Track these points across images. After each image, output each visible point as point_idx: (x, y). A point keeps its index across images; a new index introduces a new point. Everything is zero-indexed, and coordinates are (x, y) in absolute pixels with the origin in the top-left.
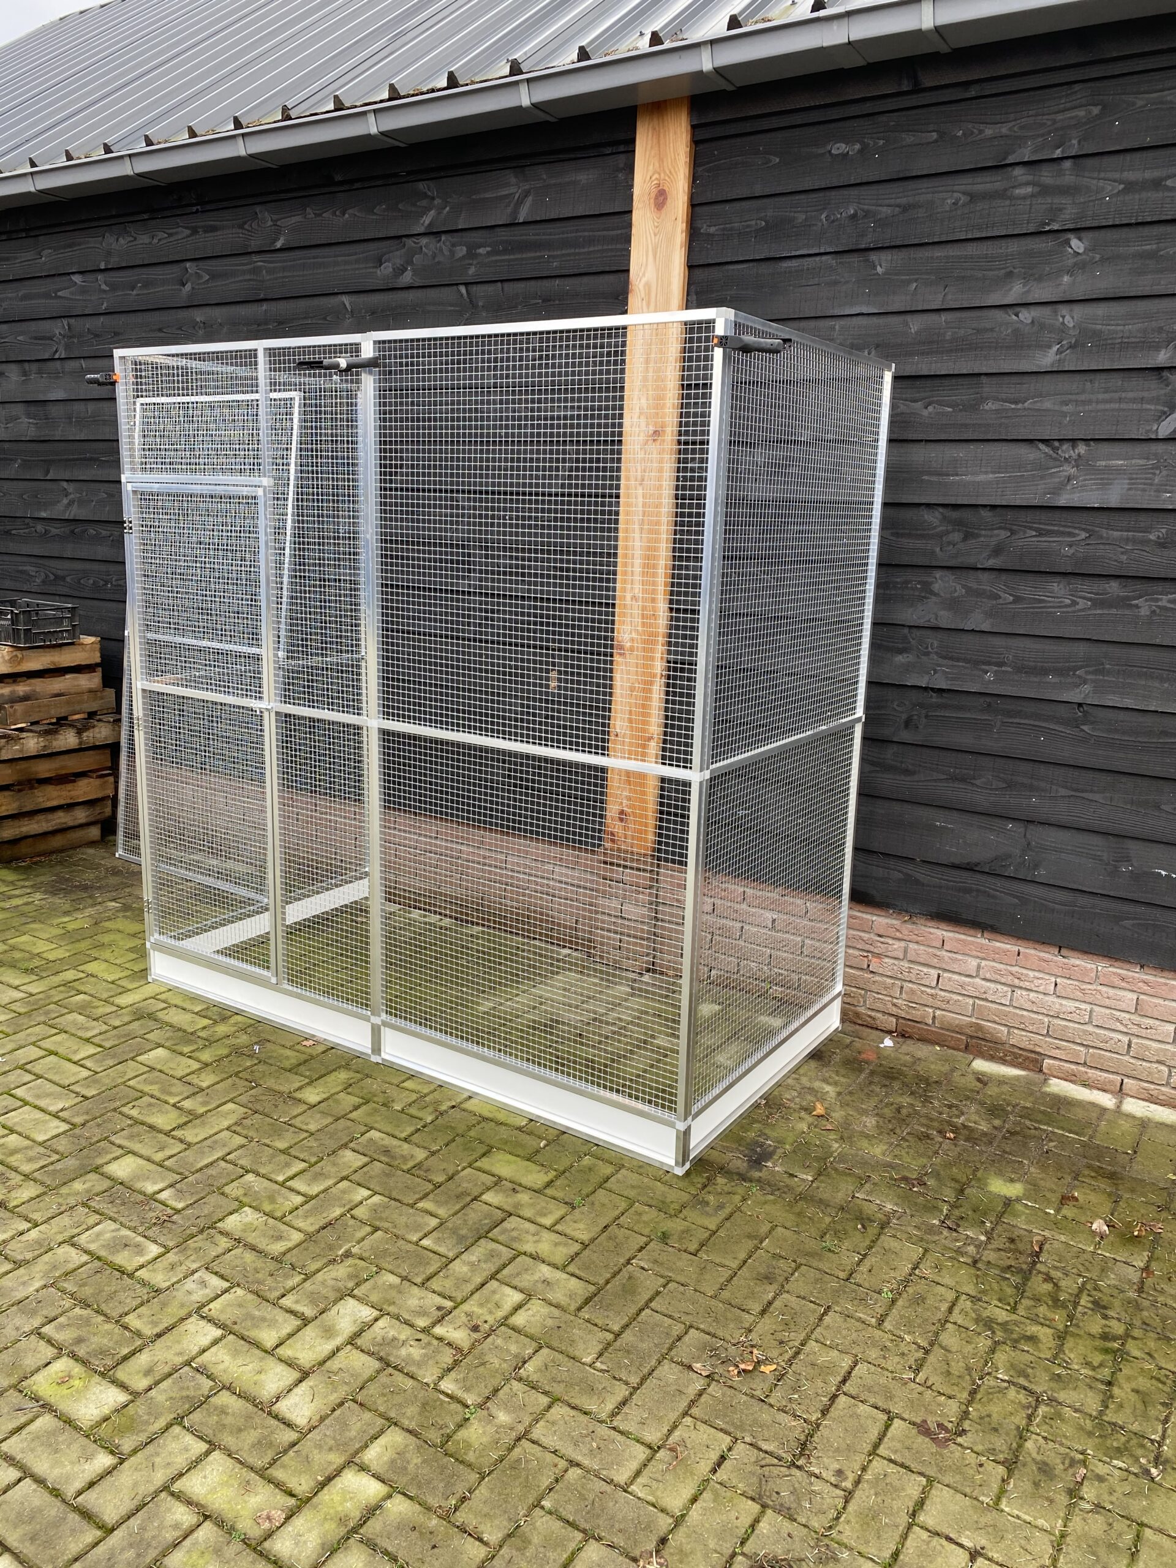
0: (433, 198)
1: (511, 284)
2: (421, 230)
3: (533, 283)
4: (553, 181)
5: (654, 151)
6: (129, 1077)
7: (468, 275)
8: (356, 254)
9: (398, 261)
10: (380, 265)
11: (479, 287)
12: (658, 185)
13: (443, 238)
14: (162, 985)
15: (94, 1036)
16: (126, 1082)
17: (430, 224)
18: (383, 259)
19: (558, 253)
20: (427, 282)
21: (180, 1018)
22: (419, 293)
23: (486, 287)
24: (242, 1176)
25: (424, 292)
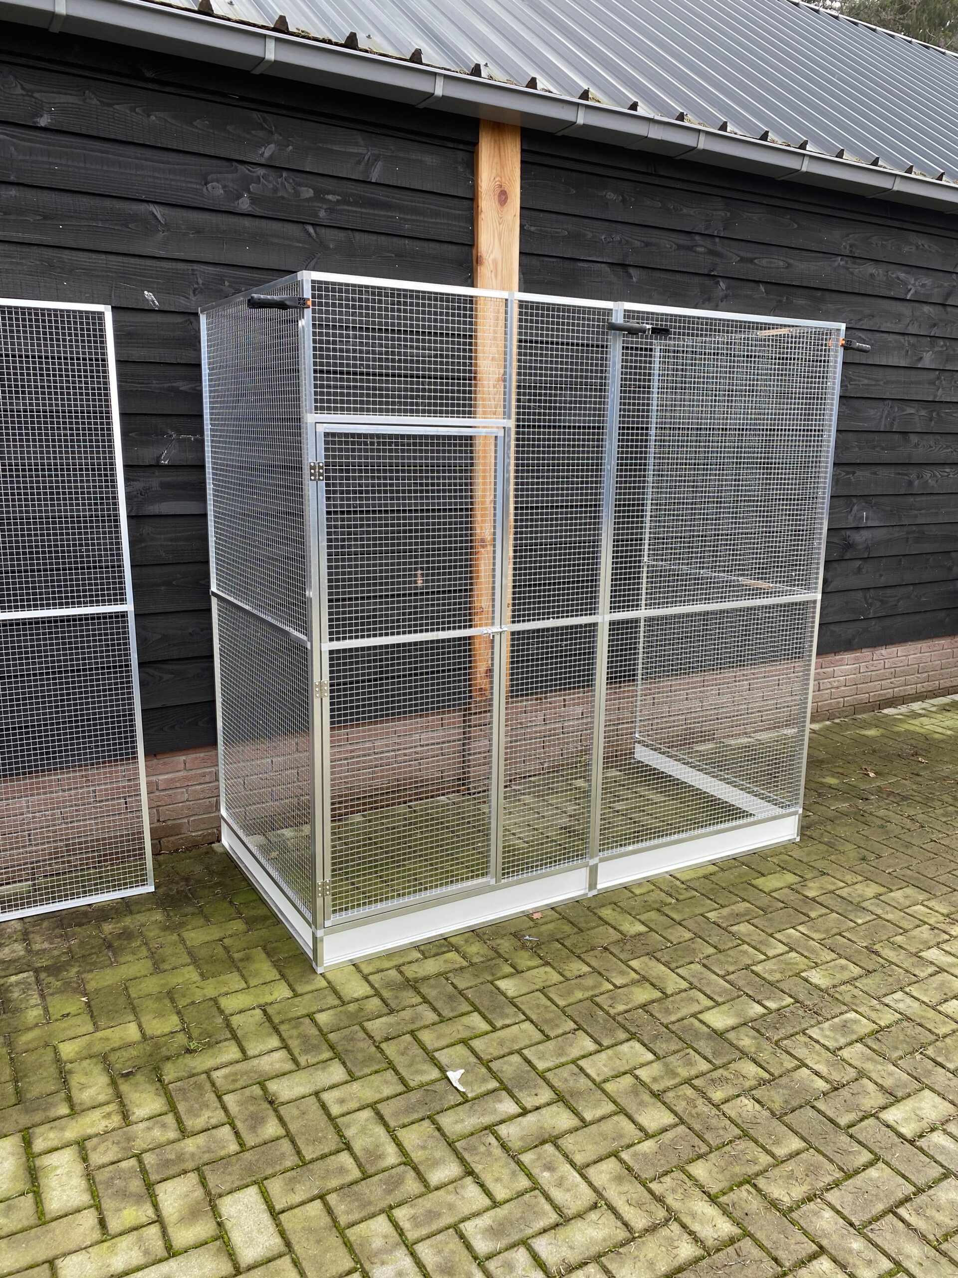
1: (362, 234)
2: (263, 161)
3: (383, 238)
4: (401, 155)
5: (496, 159)
6: (549, 1003)
7: (317, 217)
8: (169, 163)
9: (230, 184)
10: (206, 184)
11: (328, 231)
12: (501, 186)
13: (285, 174)
14: (339, 967)
15: (439, 1015)
16: (557, 1006)
17: (271, 157)
18: (209, 178)
19: (409, 217)
20: (270, 214)
21: (431, 967)
22: (257, 222)
23: (336, 232)
24: (753, 971)
25: (264, 223)
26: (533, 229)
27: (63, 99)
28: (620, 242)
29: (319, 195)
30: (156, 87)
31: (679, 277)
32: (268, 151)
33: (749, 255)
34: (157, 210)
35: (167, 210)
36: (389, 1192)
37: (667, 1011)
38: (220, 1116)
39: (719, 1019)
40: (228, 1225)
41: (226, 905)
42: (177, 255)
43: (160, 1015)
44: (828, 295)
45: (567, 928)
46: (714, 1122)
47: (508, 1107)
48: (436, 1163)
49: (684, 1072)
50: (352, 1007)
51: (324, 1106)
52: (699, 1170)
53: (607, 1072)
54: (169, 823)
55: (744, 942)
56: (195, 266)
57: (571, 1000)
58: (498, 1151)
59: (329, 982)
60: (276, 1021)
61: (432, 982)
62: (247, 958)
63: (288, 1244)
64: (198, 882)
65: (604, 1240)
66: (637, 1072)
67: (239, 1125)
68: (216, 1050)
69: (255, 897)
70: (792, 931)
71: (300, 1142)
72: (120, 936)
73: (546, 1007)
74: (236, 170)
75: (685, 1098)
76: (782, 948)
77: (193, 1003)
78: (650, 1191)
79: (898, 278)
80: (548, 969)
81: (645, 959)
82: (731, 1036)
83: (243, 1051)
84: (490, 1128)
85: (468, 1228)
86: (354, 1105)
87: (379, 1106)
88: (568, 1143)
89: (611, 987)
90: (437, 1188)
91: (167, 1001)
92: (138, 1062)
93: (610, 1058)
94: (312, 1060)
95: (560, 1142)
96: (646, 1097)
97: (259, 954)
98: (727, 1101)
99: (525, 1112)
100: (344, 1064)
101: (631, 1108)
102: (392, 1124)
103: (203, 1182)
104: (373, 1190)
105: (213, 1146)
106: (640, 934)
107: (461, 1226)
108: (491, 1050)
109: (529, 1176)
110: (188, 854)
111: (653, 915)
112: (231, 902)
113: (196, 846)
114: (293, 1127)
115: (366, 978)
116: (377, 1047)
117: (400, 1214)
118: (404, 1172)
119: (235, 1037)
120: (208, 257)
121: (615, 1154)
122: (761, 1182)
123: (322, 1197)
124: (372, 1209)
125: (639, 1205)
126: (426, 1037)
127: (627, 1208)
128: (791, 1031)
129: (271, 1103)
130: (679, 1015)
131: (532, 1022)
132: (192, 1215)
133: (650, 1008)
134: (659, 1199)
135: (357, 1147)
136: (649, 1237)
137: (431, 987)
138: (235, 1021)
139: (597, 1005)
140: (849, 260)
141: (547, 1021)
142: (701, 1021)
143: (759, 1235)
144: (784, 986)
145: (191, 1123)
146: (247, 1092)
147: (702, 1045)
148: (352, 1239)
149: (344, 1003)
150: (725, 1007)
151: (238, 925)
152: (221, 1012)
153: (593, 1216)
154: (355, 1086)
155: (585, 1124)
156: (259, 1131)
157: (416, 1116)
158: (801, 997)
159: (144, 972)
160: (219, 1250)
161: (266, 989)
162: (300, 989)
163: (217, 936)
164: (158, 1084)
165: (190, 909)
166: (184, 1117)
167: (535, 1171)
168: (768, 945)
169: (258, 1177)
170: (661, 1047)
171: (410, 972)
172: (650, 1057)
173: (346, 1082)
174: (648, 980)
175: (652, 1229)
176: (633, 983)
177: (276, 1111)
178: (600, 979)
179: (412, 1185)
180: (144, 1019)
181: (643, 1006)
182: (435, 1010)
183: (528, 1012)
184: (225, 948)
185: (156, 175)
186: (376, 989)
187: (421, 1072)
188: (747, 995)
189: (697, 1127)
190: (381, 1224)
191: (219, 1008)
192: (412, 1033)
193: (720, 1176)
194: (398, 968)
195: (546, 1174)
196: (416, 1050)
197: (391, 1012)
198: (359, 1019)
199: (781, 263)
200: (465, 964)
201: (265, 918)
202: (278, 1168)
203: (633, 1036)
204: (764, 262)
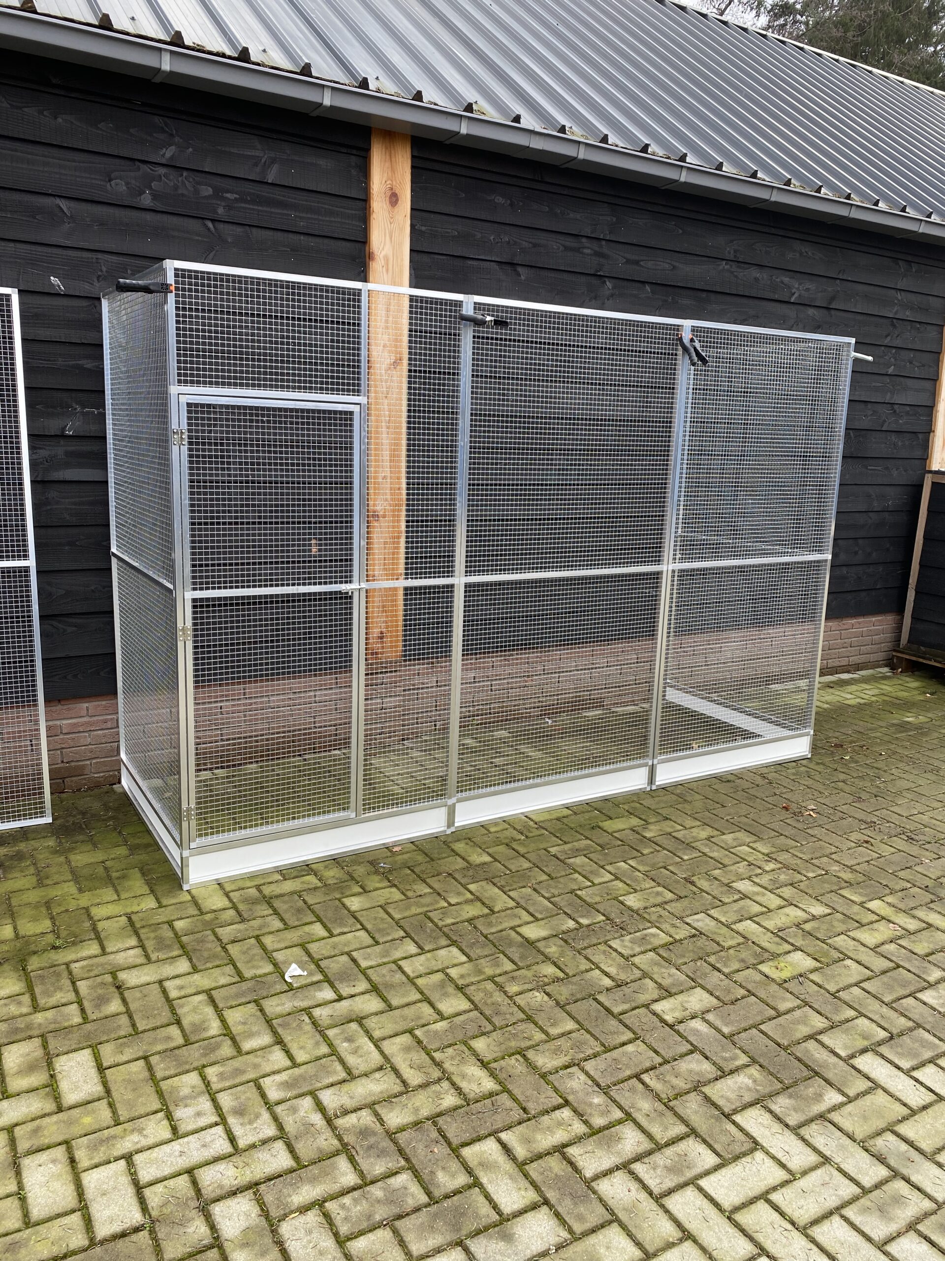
0: (172, 135)
1: (259, 230)
2: (164, 161)
3: (279, 234)
4: (296, 158)
5: (388, 164)
6: (386, 916)
7: (217, 213)
8: (74, 161)
9: (133, 182)
10: (110, 181)
11: (227, 226)
12: (392, 189)
13: (185, 174)
14: (204, 885)
15: (285, 924)
16: (393, 919)
17: (172, 158)
18: (113, 176)
19: (304, 215)
20: (170, 209)
21: (289, 886)
22: (159, 217)
23: (234, 227)
24: (576, 895)
25: (165, 218)
26: (423, 228)
28: (509, 243)
29: (218, 193)
30: (62, 93)
31: (565, 276)
32: (169, 153)
33: (636, 258)
34: (63, 204)
35: (73, 204)
36: (205, 1055)
37: (490, 925)
38: (71, 996)
39: (532, 932)
40: (59, 1077)
41: (115, 834)
42: (82, 244)
43: (35, 919)
44: (713, 297)
45: (420, 858)
46: (503, 1009)
47: (327, 994)
48: (251, 1035)
49: (489, 971)
50: (208, 917)
51: (164, 992)
52: (480, 1045)
53: (422, 970)
54: (73, 764)
55: (576, 871)
56: (100, 256)
57: (407, 914)
58: (308, 1027)
59: (193, 897)
60: (138, 926)
61: (286, 898)
62: (124, 877)
63: (108, 1091)
64: (93, 815)
65: (381, 1092)
66: (448, 971)
67: (86, 1004)
68: (79, 947)
69: (143, 829)
70: (623, 864)
71: (135, 1017)
72: (12, 858)
73: (382, 919)
74: (139, 169)
75: (485, 991)
76: (609, 877)
77: (67, 911)
78: (433, 1059)
79: (782, 282)
80: (394, 890)
81: (484, 883)
82: (540, 945)
83: (103, 948)
84: (307, 1011)
85: (266, 1082)
86: (192, 990)
87: (213, 992)
88: (371, 1023)
89: (446, 905)
90: (248, 1053)
91: (43, 910)
92: (6, 955)
93: (428, 960)
94: (162, 956)
95: (364, 1021)
96: (451, 989)
97: (136, 873)
98: (520, 993)
99: (340, 998)
100: (190, 960)
101: (434, 997)
102: (221, 1005)
103: (45, 1045)
104: (194, 1054)
105: (59, 1019)
106: (485, 863)
107: (261, 1080)
108: (324, 952)
109: (330, 1045)
110: (90, 793)
111: (502, 848)
112: (120, 832)
113: (98, 785)
114: (133, 1006)
115: (227, 895)
116: (223, 948)
117: (211, 1072)
118: (222, 1041)
119: (98, 938)
120: (113, 247)
121: (410, 1031)
122: (530, 1054)
123: (145, 1058)
124: (187, 1067)
125: (420, 1068)
126: (268, 941)
127: (408, 1070)
128: (595, 941)
129: (118, 988)
130: (499, 928)
131: (367, 931)
132: (30, 1068)
133: (476, 922)
134: (438, 1064)
135: (185, 1022)
136: (420, 1091)
137: (284, 902)
138: (101, 926)
139: (429, 918)
140: (734, 265)
141: (380, 930)
142: (518, 933)
143: (516, 1092)
144: (601, 907)
145: (42, 1001)
146: (99, 979)
147: (511, 951)
148: (164, 1088)
149: (202, 913)
150: (542, 923)
151: (122, 851)
152: (90, 917)
153: (377, 1075)
154: (196, 977)
155: (391, 1008)
156: (103, 1008)
157: (243, 1000)
158: (613, 916)
159: (27, 886)
160: (47, 1094)
161: (135, 901)
162: (165, 902)
163: (101, 859)
164: (22, 973)
165: (81, 837)
166: (38, 997)
167: (336, 1042)
168: (598, 875)
169: (94, 1042)
170: (475, 952)
171: (267, 890)
172: (464, 959)
173: (189, 974)
174: (480, 900)
175: (424, 1086)
176: (467, 902)
177: (121, 994)
178: (438, 898)
179: (227, 1049)
180: (20, 923)
181: (470, 921)
182: (282, 920)
183: (365, 923)
184: (106, 868)
185: (63, 172)
186: (233, 903)
187: (257, 967)
188: (565, 913)
189: (488, 1012)
190: (193, 1078)
191: (89, 915)
192: (257, 937)
193: (496, 1049)
194: (258, 887)
195: (345, 1045)
196: (258, 951)
197: (243, 920)
198: (212, 927)
199: (667, 266)
200: (319, 884)
201: (147, 846)
202: (113, 1036)
203: (454, 943)
204: (650, 264)
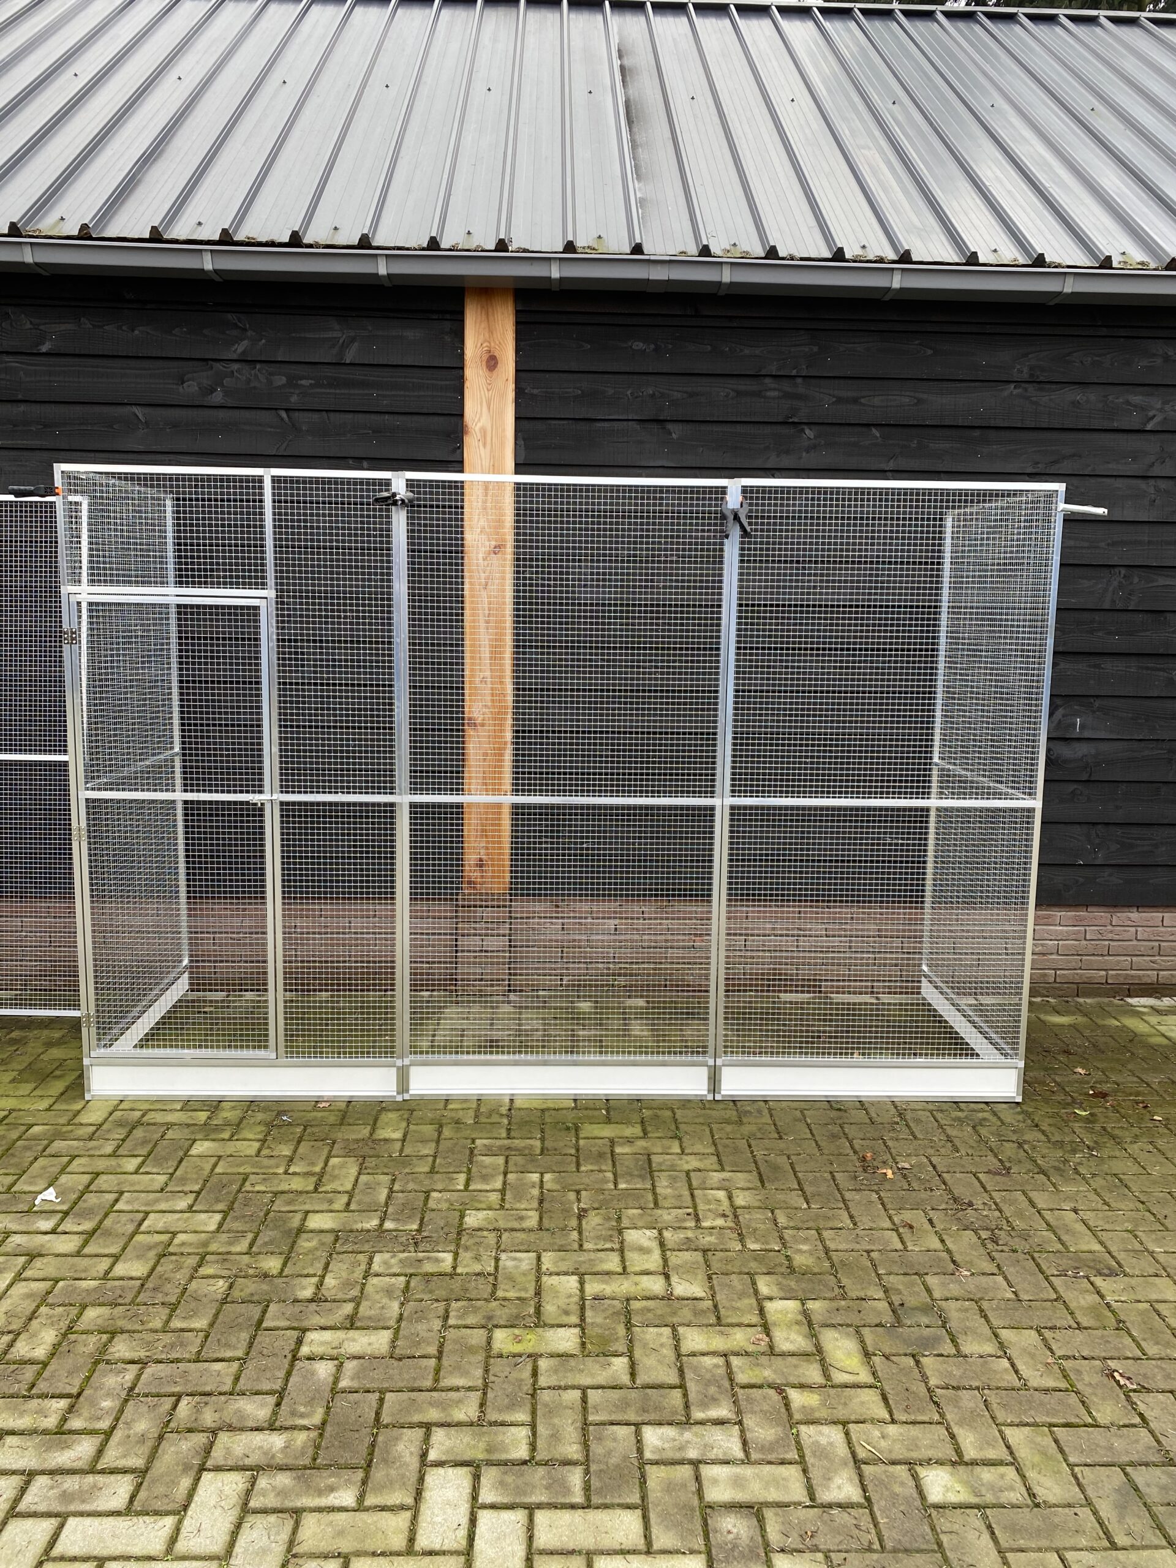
0: (245, 330)
1: (336, 414)
2: (235, 357)
3: (360, 416)
4: (379, 333)
5: (485, 324)
6: (209, 1168)
7: (289, 402)
8: (148, 369)
9: (205, 381)
10: (182, 383)
11: (301, 414)
12: (489, 352)
13: (258, 366)
14: (107, 1099)
15: (116, 1151)
16: (211, 1171)
17: (244, 353)
18: (185, 378)
19: (388, 393)
20: (242, 404)
21: (173, 1117)
22: (230, 413)
23: (310, 414)
24: (427, 1196)
25: (237, 413)
26: (535, 391)
27: (63, 327)
28: (653, 396)
29: (292, 381)
30: (138, 306)
31: (739, 428)
32: (241, 347)
33: (850, 394)
34: (138, 411)
35: (147, 410)
37: (292, 1202)
39: (319, 1221)
42: (154, 448)
44: (992, 434)
45: (332, 1119)
46: (169, 1287)
47: (48, 1224)
49: (215, 1247)
50: (68, 1128)
52: (94, 1312)
53: (159, 1227)
55: (469, 1171)
57: (231, 1170)
59: (84, 1108)
60: (5, 1122)
61: (155, 1128)
66: (180, 1235)
70: (536, 1175)
73: (201, 1169)
74: (211, 368)
75: (180, 1264)
76: (496, 1186)
78: (35, 1312)
79: (1128, 403)
80: (257, 1144)
81: (352, 1160)
82: (306, 1236)
84: (9, 1234)
88: (41, 1262)
89: (281, 1171)
93: (180, 1219)
95: (36, 1259)
96: (153, 1253)
97: (74, 1076)
98: (207, 1277)
99: (52, 1232)
101: (127, 1256)
106: (387, 1140)
108: (105, 1185)
111: (429, 1129)
115: (112, 1112)
116: (36, 1159)
120: (184, 448)
121: (57, 1280)
122: (121, 1337)
125: (11, 1315)
126: (79, 1162)
128: (365, 1248)
130: (296, 1208)
131: (171, 1176)
133: (283, 1196)
134: (31, 1318)
137: (148, 1131)
139: (244, 1180)
141: (183, 1179)
142: (304, 1218)
143: (52, 1367)
144: (431, 1216)
147: (269, 1235)
149: (67, 1124)
150: (344, 1215)
155: (77, 1254)
158: (429, 1227)
162: (56, 1106)
168: (487, 1180)
170: (232, 1225)
171: (152, 1116)
172: (213, 1228)
174: (322, 1176)
176: (307, 1174)
181: (278, 1193)
182: (119, 1146)
183: (181, 1169)
184: (59, 1066)
185: (138, 380)
186: (105, 1121)
188: (385, 1211)
189: (150, 1285)
192: (75, 1157)
193: (100, 1322)
194: (146, 1112)
196: (56, 1169)
197: (88, 1139)
198: (56, 1138)
199: (907, 400)
200: (202, 1122)
203: (227, 1210)
204: (877, 401)
